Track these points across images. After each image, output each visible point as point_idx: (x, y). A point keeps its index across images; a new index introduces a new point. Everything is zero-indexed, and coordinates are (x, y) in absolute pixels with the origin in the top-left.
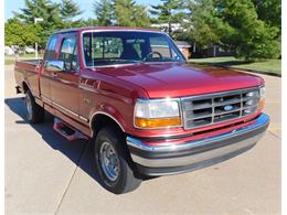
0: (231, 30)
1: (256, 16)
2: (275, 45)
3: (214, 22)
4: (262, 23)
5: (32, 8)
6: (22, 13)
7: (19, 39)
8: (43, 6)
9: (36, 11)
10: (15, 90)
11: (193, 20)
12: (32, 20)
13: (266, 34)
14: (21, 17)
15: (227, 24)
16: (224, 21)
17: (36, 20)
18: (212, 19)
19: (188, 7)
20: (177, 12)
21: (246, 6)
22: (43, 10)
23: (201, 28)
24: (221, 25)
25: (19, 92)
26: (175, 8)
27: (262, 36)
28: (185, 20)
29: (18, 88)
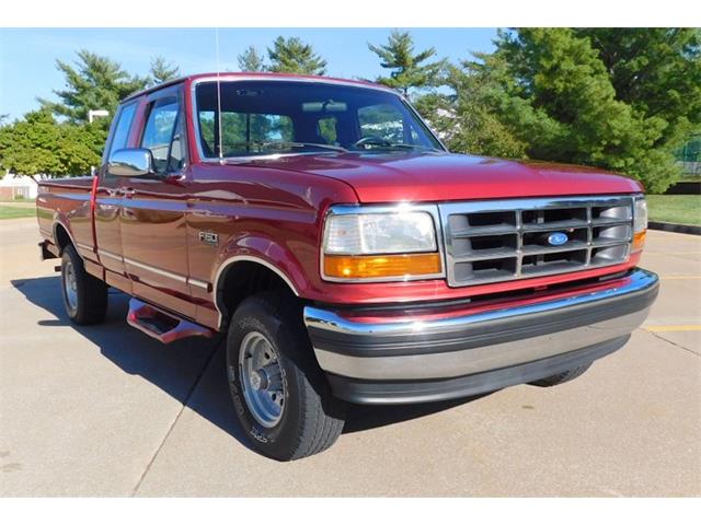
0: (552, 127)
1: (612, 91)
2: (656, 161)
3: (511, 109)
4: (625, 109)
5: (83, 89)
6: (60, 101)
7: (54, 159)
8: (108, 85)
9: (91, 98)
10: (39, 250)
11: (460, 111)
12: (84, 116)
13: (637, 134)
14: (59, 110)
15: (542, 113)
16: (535, 105)
17: (91, 113)
18: (505, 100)
19: (450, 82)
20: (423, 92)
21: (587, 68)
22: (107, 94)
23: (479, 128)
24: (528, 116)
25: (47, 255)
26: (418, 84)
27: (625, 139)
28: (442, 113)
29: (44, 245)
